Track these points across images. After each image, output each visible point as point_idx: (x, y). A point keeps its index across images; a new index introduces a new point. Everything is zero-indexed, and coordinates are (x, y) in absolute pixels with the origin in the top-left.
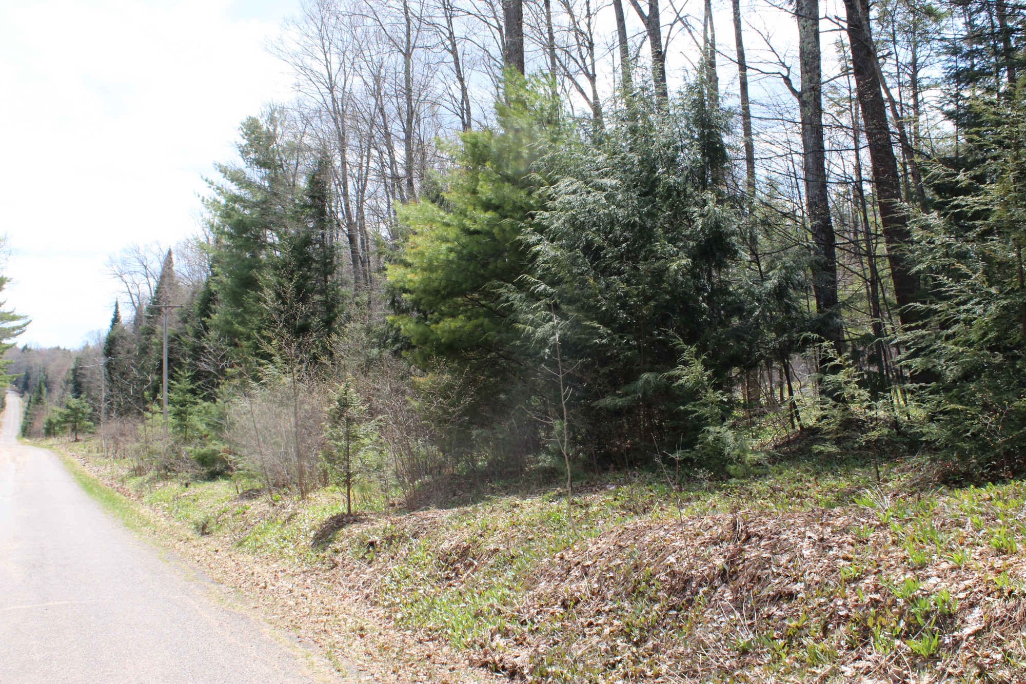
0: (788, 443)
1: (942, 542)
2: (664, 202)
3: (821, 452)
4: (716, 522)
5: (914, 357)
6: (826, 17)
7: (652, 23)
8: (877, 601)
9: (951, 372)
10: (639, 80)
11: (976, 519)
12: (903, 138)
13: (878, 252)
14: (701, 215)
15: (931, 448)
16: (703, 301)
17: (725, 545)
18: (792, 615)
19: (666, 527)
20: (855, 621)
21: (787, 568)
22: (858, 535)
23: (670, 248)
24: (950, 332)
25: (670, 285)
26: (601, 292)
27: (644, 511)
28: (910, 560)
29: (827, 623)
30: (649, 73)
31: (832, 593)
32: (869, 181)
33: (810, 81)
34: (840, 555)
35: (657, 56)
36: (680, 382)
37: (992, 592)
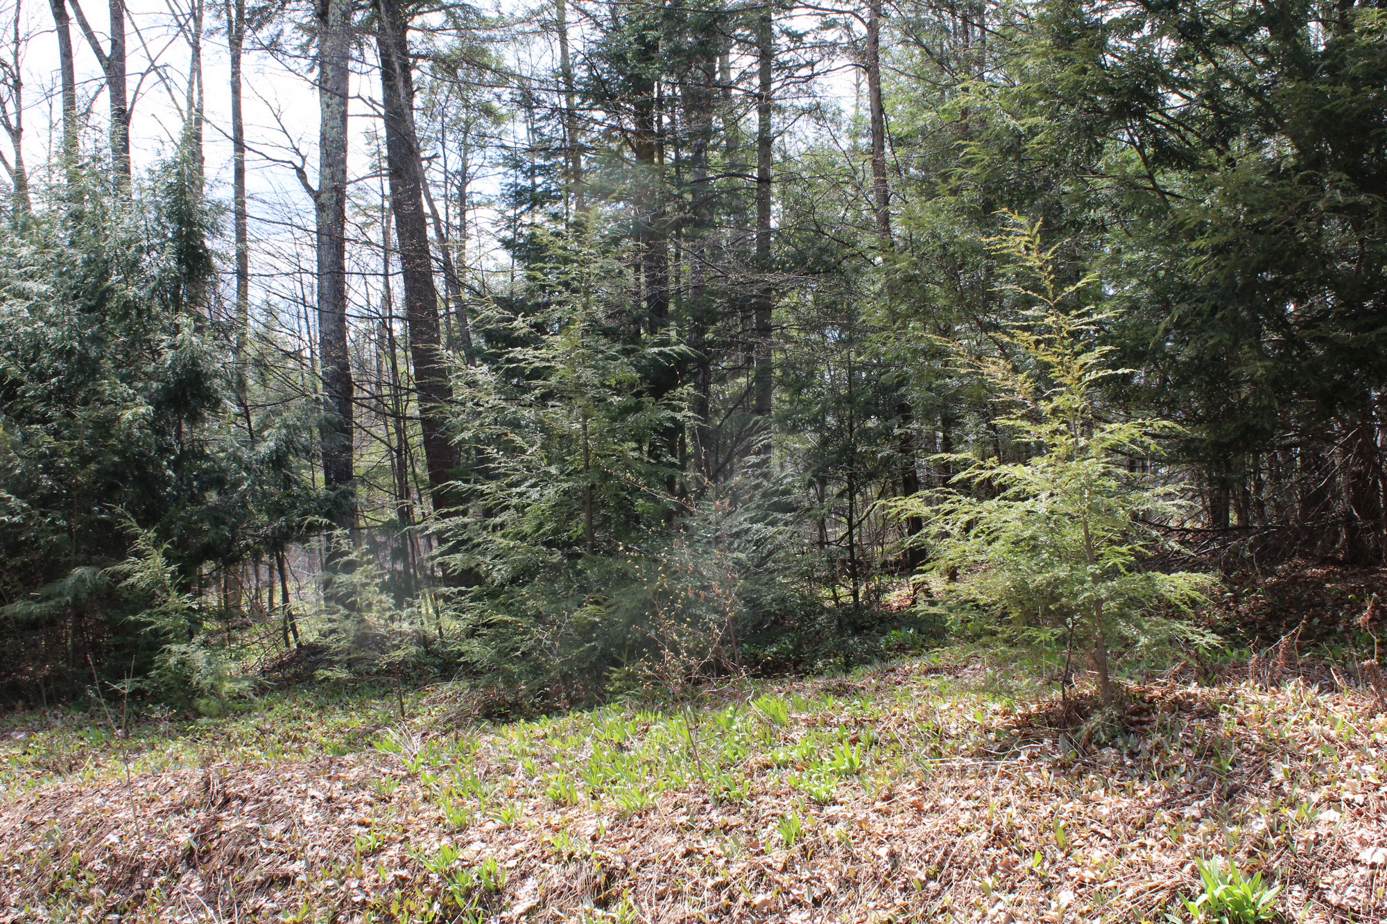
0: (281, 666)
1: (486, 795)
2: (119, 321)
3: (327, 679)
4: (180, 781)
5: (453, 553)
6: (359, 97)
7: (114, 67)
8: (404, 879)
9: (500, 573)
10: (90, 145)
11: (529, 762)
12: (447, 267)
13: (409, 413)
14: (172, 347)
15: (471, 671)
16: (169, 467)
17: (193, 813)
18: (288, 907)
19: (104, 792)
20: (375, 909)
21: (281, 841)
22: (378, 791)
23: (124, 389)
24: (498, 520)
25: (121, 441)
26: (14, 447)
27: (70, 769)
28: (447, 821)
29: (336, 914)
30: (105, 140)
31: (343, 872)
32: (402, 319)
33: (333, 179)
34: (355, 819)
35: (118, 116)
36: (131, 580)
37: (549, 857)
